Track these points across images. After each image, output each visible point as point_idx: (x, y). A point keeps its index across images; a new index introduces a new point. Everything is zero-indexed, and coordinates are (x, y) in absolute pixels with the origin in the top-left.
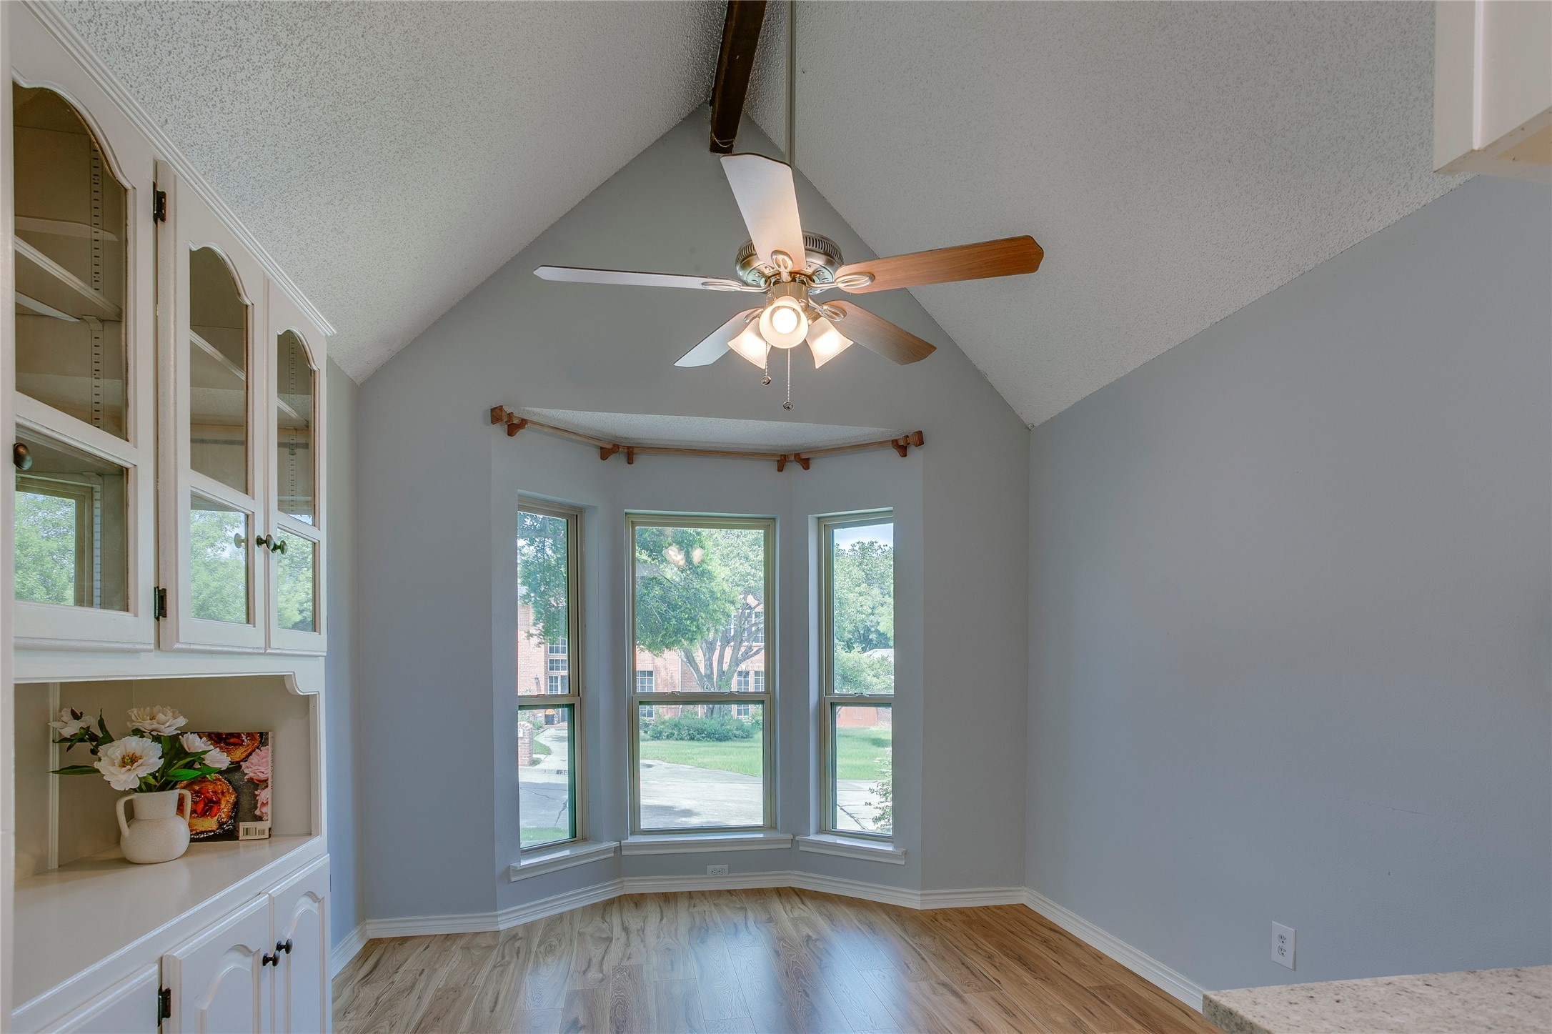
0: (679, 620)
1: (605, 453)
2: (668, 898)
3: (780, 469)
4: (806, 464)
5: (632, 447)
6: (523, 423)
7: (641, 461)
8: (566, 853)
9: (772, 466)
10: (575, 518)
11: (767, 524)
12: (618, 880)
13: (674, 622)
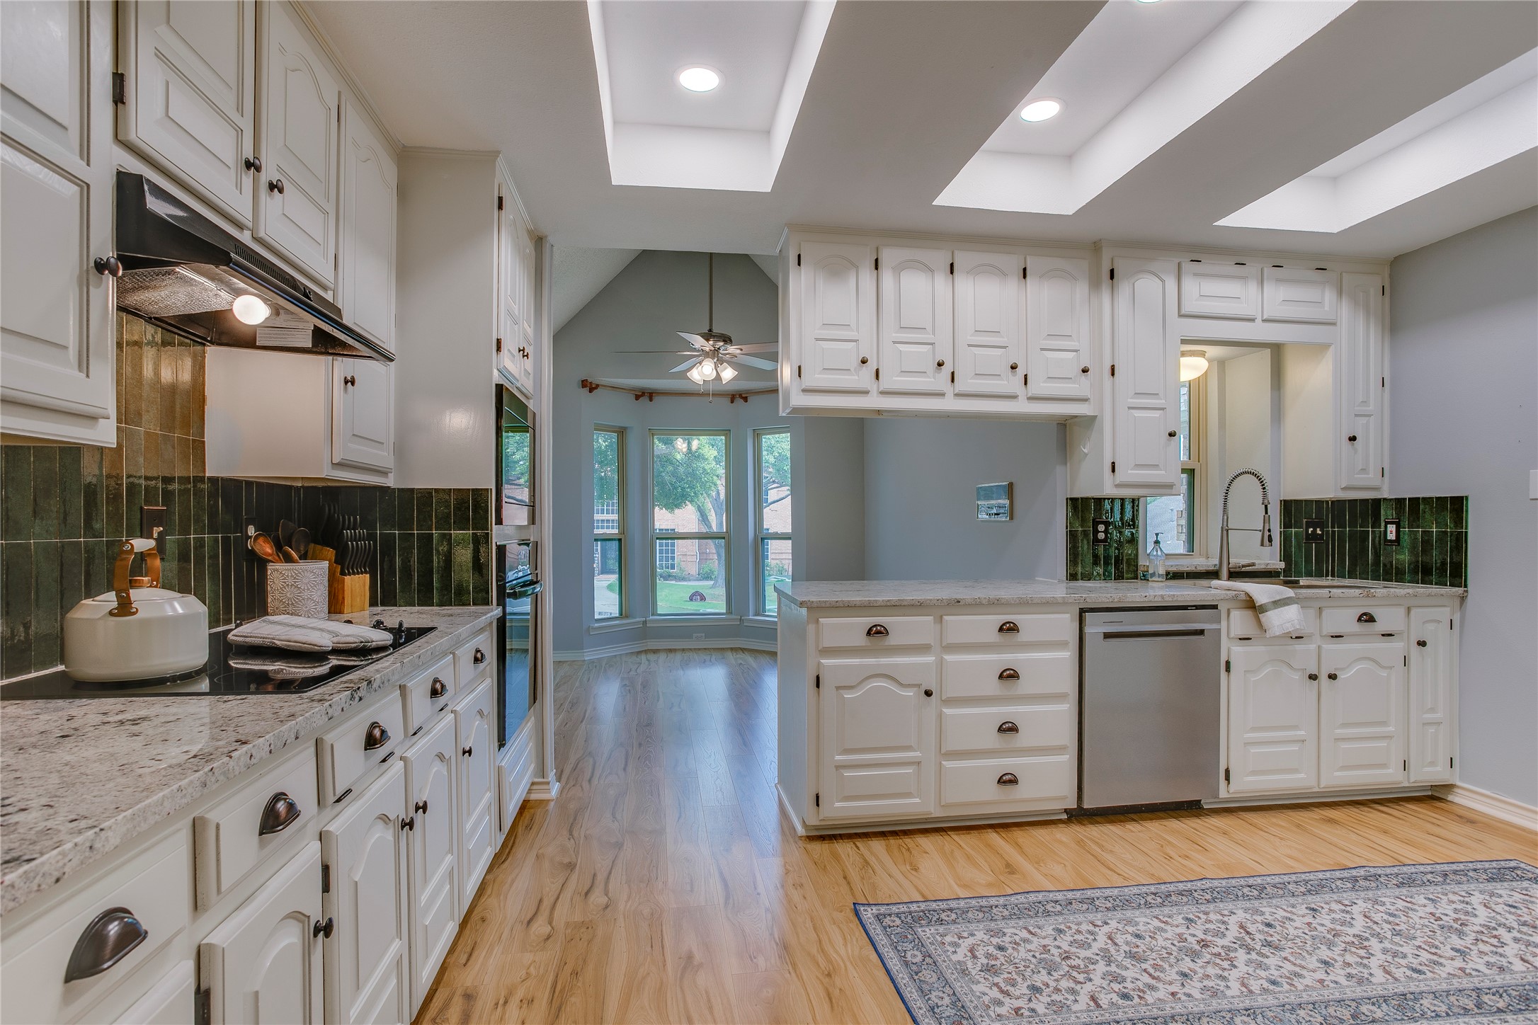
0: (683, 489)
1: (637, 397)
2: (671, 651)
3: (732, 402)
4: (745, 399)
5: (652, 393)
6: (597, 386)
7: (656, 399)
8: (617, 622)
9: (727, 401)
10: (622, 432)
11: (726, 432)
12: (644, 641)
13: (679, 490)
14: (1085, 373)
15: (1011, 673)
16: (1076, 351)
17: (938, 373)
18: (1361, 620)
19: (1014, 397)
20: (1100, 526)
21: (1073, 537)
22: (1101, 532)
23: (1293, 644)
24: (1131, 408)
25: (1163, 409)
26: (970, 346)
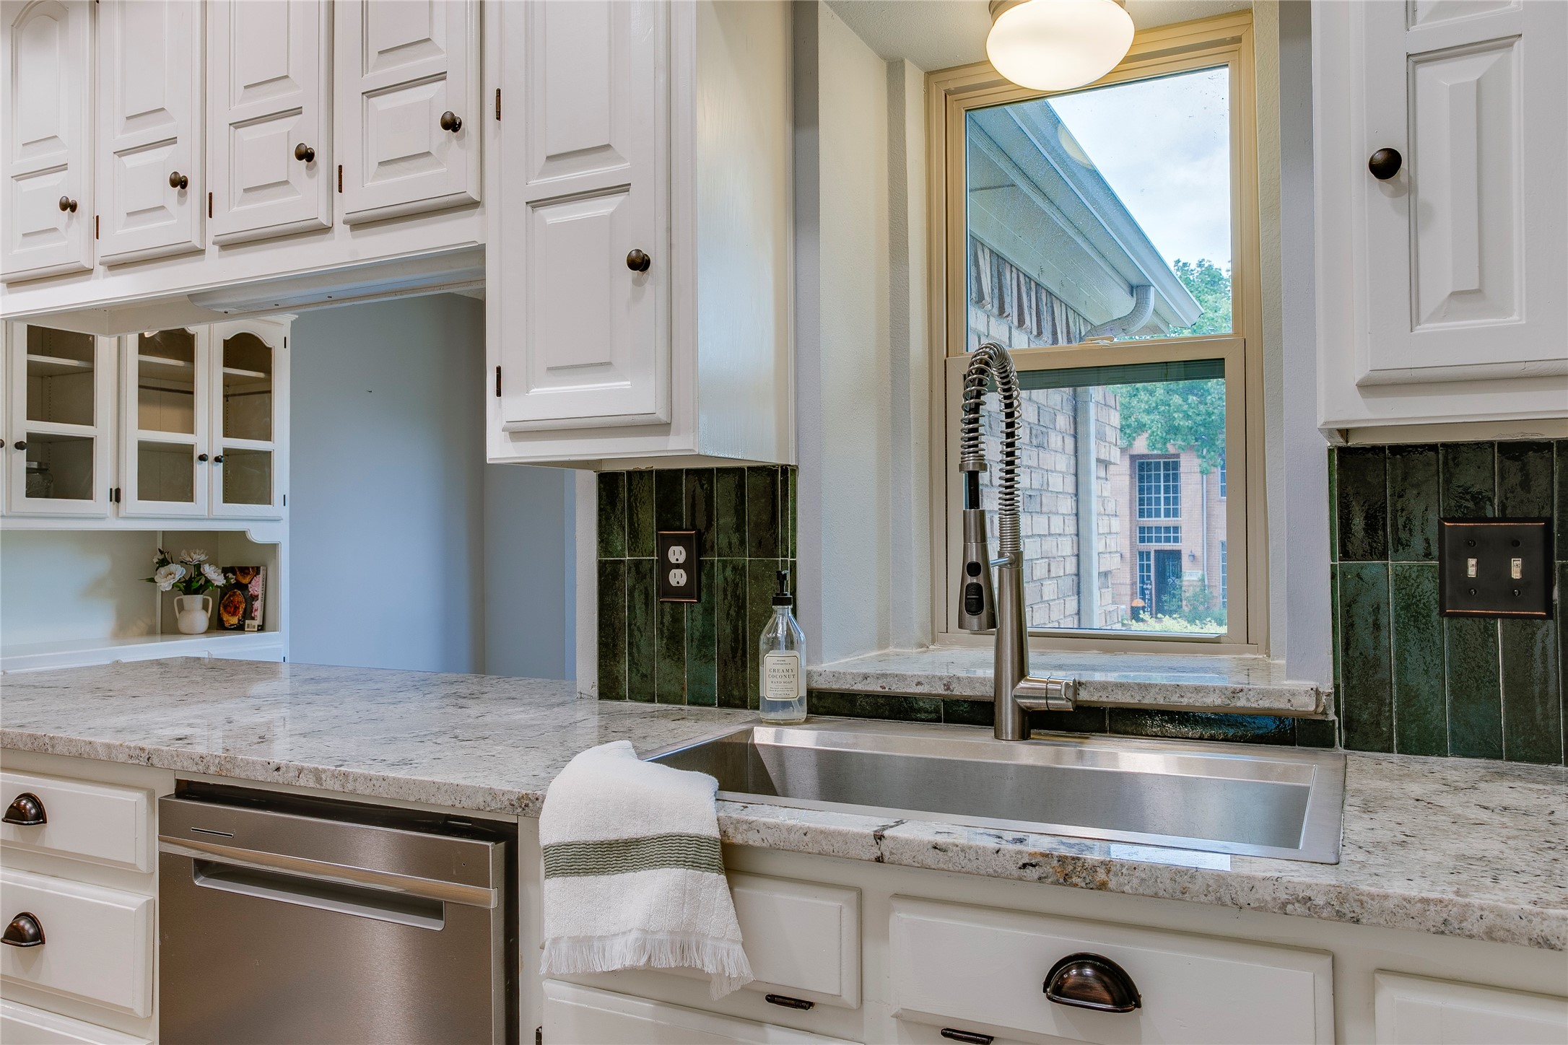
14: (455, 130)
15: (27, 926)
16: (441, 76)
17: (181, 203)
18: (1063, 985)
19: (323, 230)
20: (673, 548)
21: (608, 576)
22: (678, 566)
23: (759, 1023)
24: (535, 204)
25: (624, 188)
26: (238, 125)
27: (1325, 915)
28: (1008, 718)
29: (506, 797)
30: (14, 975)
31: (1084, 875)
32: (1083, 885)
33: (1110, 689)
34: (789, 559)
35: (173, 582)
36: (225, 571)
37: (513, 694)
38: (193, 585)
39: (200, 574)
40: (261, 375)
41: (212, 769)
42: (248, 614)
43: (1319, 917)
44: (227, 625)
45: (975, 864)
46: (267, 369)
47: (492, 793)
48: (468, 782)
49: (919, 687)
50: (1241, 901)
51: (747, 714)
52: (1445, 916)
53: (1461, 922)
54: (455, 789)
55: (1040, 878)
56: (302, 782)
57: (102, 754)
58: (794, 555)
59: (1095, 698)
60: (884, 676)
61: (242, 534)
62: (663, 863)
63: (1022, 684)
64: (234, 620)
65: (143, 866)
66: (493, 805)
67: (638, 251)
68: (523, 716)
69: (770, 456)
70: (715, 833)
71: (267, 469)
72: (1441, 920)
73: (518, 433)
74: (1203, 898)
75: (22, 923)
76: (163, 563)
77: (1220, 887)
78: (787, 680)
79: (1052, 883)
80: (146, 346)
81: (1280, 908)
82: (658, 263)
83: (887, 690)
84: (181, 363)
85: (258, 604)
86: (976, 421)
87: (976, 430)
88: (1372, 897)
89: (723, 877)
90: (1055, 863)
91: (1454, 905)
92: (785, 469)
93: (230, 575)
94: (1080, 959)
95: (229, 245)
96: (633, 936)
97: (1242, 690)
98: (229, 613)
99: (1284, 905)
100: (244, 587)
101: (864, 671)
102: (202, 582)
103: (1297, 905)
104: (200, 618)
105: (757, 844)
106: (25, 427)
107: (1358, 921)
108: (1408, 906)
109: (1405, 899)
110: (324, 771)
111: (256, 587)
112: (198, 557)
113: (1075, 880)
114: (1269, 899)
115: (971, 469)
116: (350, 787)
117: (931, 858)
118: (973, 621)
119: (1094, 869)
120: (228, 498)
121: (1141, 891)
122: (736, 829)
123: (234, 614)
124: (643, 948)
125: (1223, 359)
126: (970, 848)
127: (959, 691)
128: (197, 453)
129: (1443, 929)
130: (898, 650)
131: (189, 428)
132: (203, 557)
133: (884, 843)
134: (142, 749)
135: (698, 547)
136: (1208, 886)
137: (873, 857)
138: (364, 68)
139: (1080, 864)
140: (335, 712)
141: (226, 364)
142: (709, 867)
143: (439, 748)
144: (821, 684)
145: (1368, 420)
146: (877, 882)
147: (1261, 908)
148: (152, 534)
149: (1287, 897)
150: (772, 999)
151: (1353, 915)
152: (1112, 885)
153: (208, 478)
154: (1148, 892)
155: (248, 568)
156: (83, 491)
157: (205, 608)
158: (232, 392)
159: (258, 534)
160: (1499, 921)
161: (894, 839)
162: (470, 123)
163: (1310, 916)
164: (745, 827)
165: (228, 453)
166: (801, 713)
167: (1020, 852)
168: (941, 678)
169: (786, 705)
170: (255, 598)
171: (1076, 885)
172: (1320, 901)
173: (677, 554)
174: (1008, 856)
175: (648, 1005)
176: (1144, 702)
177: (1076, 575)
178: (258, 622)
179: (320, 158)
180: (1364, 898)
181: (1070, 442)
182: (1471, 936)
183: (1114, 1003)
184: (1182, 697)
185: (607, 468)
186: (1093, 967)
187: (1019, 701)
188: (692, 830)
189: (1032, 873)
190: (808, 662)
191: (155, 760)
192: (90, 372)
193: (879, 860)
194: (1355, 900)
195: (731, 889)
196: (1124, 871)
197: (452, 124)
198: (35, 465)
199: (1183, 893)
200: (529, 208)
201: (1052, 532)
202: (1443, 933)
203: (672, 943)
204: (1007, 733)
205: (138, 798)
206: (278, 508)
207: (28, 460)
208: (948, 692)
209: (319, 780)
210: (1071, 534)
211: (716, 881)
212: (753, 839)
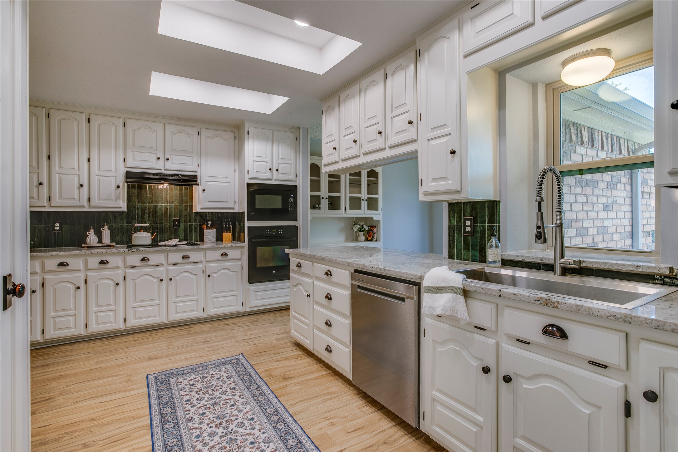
14: (411, 124)
15: (329, 296)
16: (408, 111)
17: (355, 146)
18: (547, 331)
19: (384, 149)
20: (467, 222)
21: (451, 229)
22: (468, 226)
23: (473, 332)
24: (429, 140)
25: (449, 134)
26: (366, 128)
27: (620, 320)
28: (558, 269)
29: (418, 276)
30: (326, 305)
31: (552, 304)
32: (551, 306)
33: (593, 263)
34: (498, 225)
35: (357, 229)
36: (368, 227)
37: (428, 257)
38: (361, 230)
39: (363, 227)
40: (376, 179)
41: (361, 267)
42: (373, 237)
43: (618, 321)
44: (369, 239)
45: (523, 299)
46: (377, 178)
47: (415, 275)
48: (410, 273)
49: (533, 260)
50: (595, 314)
51: (484, 264)
52: (658, 324)
53: (663, 326)
54: (407, 274)
55: (540, 304)
56: (377, 270)
57: (341, 263)
58: (499, 224)
59: (588, 266)
60: (523, 256)
61: (372, 218)
62: (449, 292)
63: (562, 260)
64: (370, 239)
65: (348, 286)
66: (415, 278)
67: (453, 150)
68: (429, 261)
69: (492, 198)
70: (462, 287)
71: (377, 202)
72: (657, 325)
73: (426, 194)
74: (584, 313)
75: (328, 295)
76: (355, 224)
77: (589, 310)
78: (495, 256)
79: (543, 305)
80: (351, 175)
81: (607, 317)
82: (458, 152)
83: (524, 260)
84: (358, 178)
85: (375, 235)
86: (541, 188)
87: (541, 191)
88: (635, 317)
89: (463, 297)
90: (544, 300)
91: (661, 321)
92: (496, 201)
93: (369, 228)
94: (553, 326)
95: (365, 154)
96: (442, 307)
97: (640, 266)
98: (369, 237)
99: (608, 317)
100: (372, 231)
101: (517, 255)
102: (363, 229)
103: (612, 317)
104: (363, 238)
105: (472, 290)
106: (328, 194)
107: (630, 323)
108: (646, 320)
109: (645, 319)
110: (381, 268)
111: (375, 231)
112: (362, 223)
113: (549, 305)
114: (603, 315)
115: (539, 201)
116: (386, 272)
117: (512, 297)
118: (540, 241)
119: (554, 303)
120: (368, 210)
121: (567, 309)
122: (467, 286)
123: (370, 237)
124: (443, 310)
125: (653, 162)
126: (522, 295)
127: (545, 261)
128: (362, 198)
129: (657, 328)
130: (535, 251)
131: (360, 193)
132: (363, 223)
133: (501, 292)
134: (348, 262)
135: (474, 221)
136: (586, 310)
137: (498, 295)
138: (392, 112)
139: (550, 301)
140: (387, 258)
141: (368, 177)
142: (460, 294)
143: (406, 266)
144: (505, 258)
145: (673, 184)
146: (500, 301)
147: (601, 317)
148: (353, 218)
149: (609, 315)
150: (475, 327)
151: (629, 321)
152: (559, 307)
153: (364, 204)
154: (569, 310)
155: (373, 226)
156: (338, 208)
157: (364, 235)
158: (369, 184)
159: (376, 218)
160: (676, 327)
161: (503, 291)
162: (415, 122)
163: (615, 320)
164: (469, 286)
165: (369, 198)
166: (499, 265)
167: (535, 297)
168: (540, 258)
169: (495, 262)
170: (375, 233)
171: (549, 306)
172: (619, 316)
173: (468, 223)
174: (532, 298)
175: (447, 325)
176: (605, 268)
177: (631, 232)
178: (375, 239)
179: (383, 133)
180: (632, 317)
181: (628, 188)
182: (666, 331)
183: (560, 337)
184: (618, 267)
185: (450, 202)
186: (556, 328)
187: (561, 265)
188: (456, 286)
189: (538, 302)
190: (502, 252)
191: (350, 264)
192: (340, 181)
193: (500, 296)
194: (629, 317)
195: (466, 300)
196: (562, 304)
197: (410, 123)
198: (329, 203)
199: (579, 311)
200: (428, 141)
201: (608, 217)
202: (657, 329)
203: (450, 310)
204: (557, 273)
205: (347, 272)
206: (380, 212)
207: (328, 201)
208: (542, 262)
209: (380, 270)
210: (628, 218)
211: (461, 298)
212: (470, 289)
